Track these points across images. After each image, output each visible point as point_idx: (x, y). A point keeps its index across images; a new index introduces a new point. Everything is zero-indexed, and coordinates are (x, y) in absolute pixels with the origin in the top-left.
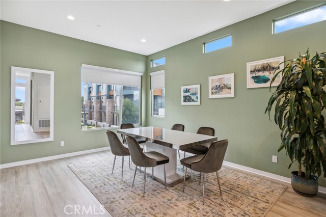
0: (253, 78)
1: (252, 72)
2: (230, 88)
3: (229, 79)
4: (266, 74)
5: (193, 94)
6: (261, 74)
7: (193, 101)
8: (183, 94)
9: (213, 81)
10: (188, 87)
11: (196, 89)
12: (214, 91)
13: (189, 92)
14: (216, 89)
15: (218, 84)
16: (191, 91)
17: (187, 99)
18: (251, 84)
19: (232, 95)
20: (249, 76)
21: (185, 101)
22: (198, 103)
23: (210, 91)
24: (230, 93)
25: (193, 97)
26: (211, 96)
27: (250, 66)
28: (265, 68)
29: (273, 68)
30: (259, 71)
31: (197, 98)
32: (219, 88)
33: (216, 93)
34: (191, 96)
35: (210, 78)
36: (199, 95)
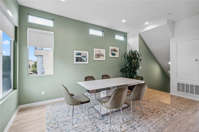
0: (111, 53)
1: (111, 51)
2: (103, 56)
3: (103, 52)
4: (115, 53)
5: (84, 57)
6: (113, 52)
7: (84, 61)
8: (75, 56)
10: (80, 52)
11: (86, 53)
12: (96, 56)
13: (80, 55)
14: (97, 55)
15: (98, 53)
16: (82, 55)
17: (78, 60)
18: (110, 55)
20: (110, 52)
21: (77, 61)
22: (87, 62)
23: (94, 56)
24: (104, 58)
25: (84, 59)
26: (95, 59)
27: (110, 48)
28: (114, 50)
29: (116, 51)
31: (87, 59)
33: (97, 57)
34: (82, 58)
35: (95, 49)
36: (88, 58)
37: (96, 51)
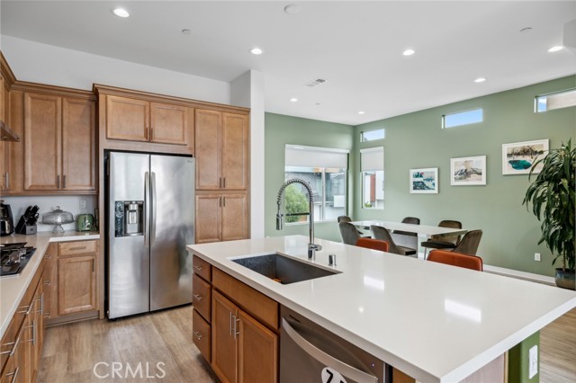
0: (510, 162)
1: (509, 155)
2: (480, 174)
3: (479, 162)
4: (528, 159)
5: (429, 180)
6: (520, 158)
7: (428, 188)
8: (412, 179)
9: (456, 164)
10: (420, 171)
11: (433, 172)
12: (458, 176)
13: (421, 176)
14: (461, 174)
15: (464, 168)
16: (425, 176)
17: (417, 186)
18: (507, 169)
19: (484, 182)
20: (505, 160)
21: (415, 188)
22: (436, 191)
23: (453, 176)
24: (481, 180)
25: (427, 183)
26: (454, 183)
27: (506, 148)
28: (525, 152)
29: (536, 152)
30: (518, 154)
31: (434, 184)
32: (465, 174)
33: (460, 179)
35: (453, 161)
36: (436, 181)
37: (456, 163)
